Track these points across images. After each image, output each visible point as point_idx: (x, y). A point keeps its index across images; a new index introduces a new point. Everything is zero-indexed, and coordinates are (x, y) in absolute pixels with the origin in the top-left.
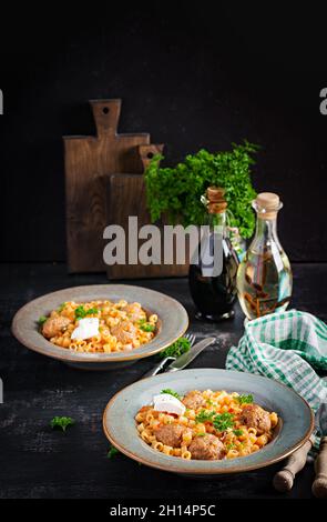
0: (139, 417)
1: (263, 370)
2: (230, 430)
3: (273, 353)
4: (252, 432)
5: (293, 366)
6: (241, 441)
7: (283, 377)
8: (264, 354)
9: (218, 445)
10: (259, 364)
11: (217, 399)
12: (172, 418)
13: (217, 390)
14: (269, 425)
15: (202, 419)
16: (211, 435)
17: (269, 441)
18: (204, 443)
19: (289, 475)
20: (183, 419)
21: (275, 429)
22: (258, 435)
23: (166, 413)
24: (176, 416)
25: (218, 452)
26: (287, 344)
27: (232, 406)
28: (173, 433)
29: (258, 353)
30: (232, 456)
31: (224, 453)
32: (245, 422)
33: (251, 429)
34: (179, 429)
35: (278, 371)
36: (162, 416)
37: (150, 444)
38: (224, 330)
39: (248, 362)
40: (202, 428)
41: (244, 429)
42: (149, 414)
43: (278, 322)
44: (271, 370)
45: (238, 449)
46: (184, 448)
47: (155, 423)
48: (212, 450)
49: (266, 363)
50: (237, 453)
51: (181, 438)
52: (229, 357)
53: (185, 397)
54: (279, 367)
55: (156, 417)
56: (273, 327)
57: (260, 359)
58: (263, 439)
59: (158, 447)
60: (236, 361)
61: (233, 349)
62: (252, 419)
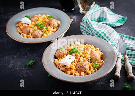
0: (17, 25)
1: (97, 33)
2: (45, 28)
3: (98, 25)
4: (51, 28)
5: (107, 30)
6: (48, 31)
9: (41, 33)
10: (95, 31)
11: (41, 18)
12: (27, 25)
14: (57, 25)
15: (36, 25)
16: (38, 30)
17: (57, 30)
18: (36, 33)
20: (30, 25)
22: (54, 28)
23: (25, 24)
24: (28, 24)
25: (40, 35)
27: (46, 20)
28: (27, 30)
29: (94, 26)
30: (45, 36)
31: (43, 35)
32: (49, 25)
33: (51, 27)
34: (29, 29)
35: (102, 33)
36: (24, 25)
37: (20, 34)
39: (90, 29)
40: (36, 28)
41: (49, 27)
42: (20, 24)
45: (47, 34)
46: (30, 35)
47: (22, 27)
48: (39, 35)
50: (47, 35)
51: (29, 32)
52: (81, 27)
54: (103, 31)
55: (22, 25)
57: (95, 29)
58: (55, 30)
59: (23, 35)
60: (84, 29)
62: (51, 24)
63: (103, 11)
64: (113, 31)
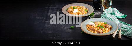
0: (87, 26)
2: (103, 28)
3: (110, 15)
4: (107, 29)
5: (113, 17)
6: (105, 30)
7: (112, 19)
8: (108, 15)
10: (107, 17)
12: (93, 26)
13: (100, 22)
14: (110, 28)
15: (98, 26)
16: (100, 29)
17: (110, 30)
19: (114, 36)
20: (95, 27)
21: (111, 29)
26: (112, 14)
27: (103, 24)
29: (107, 15)
30: (104, 33)
31: (102, 32)
32: (106, 27)
34: (94, 28)
37: (89, 31)
38: (100, 11)
40: (98, 28)
43: (110, 10)
44: (109, 18)
46: (95, 31)
47: (90, 27)
48: (100, 32)
49: (108, 17)
52: (101, 16)
53: (95, 23)
55: (90, 26)
56: (109, 11)
58: (109, 30)
59: (91, 31)
60: (103, 17)
61: (102, 15)
63: (114, 10)
64: (116, 18)
